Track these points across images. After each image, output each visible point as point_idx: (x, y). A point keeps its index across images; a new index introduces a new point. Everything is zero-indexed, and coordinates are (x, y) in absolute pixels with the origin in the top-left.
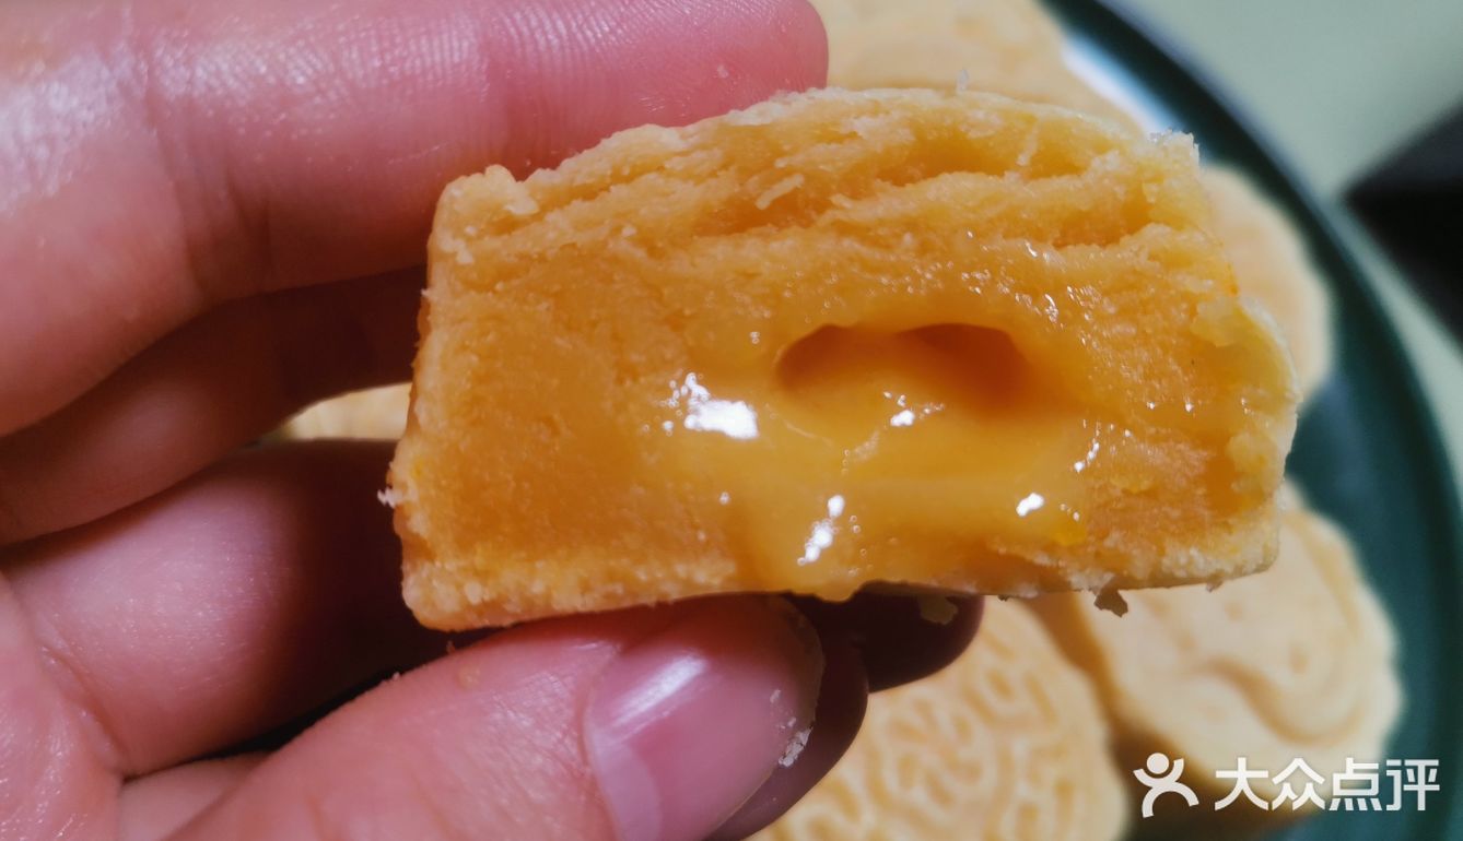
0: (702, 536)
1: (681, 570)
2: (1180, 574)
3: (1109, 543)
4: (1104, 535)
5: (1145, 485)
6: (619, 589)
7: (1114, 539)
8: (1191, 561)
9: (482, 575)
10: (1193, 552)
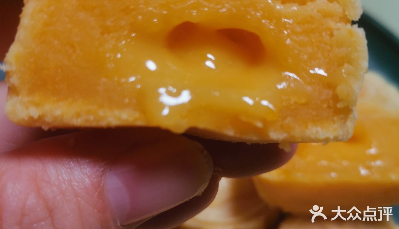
0: (127, 100)
1: (117, 113)
2: (313, 137)
3: (287, 121)
4: (285, 118)
5: (303, 101)
6: (92, 118)
7: (288, 120)
8: (317, 132)
9: (37, 105)
10: (319, 129)
